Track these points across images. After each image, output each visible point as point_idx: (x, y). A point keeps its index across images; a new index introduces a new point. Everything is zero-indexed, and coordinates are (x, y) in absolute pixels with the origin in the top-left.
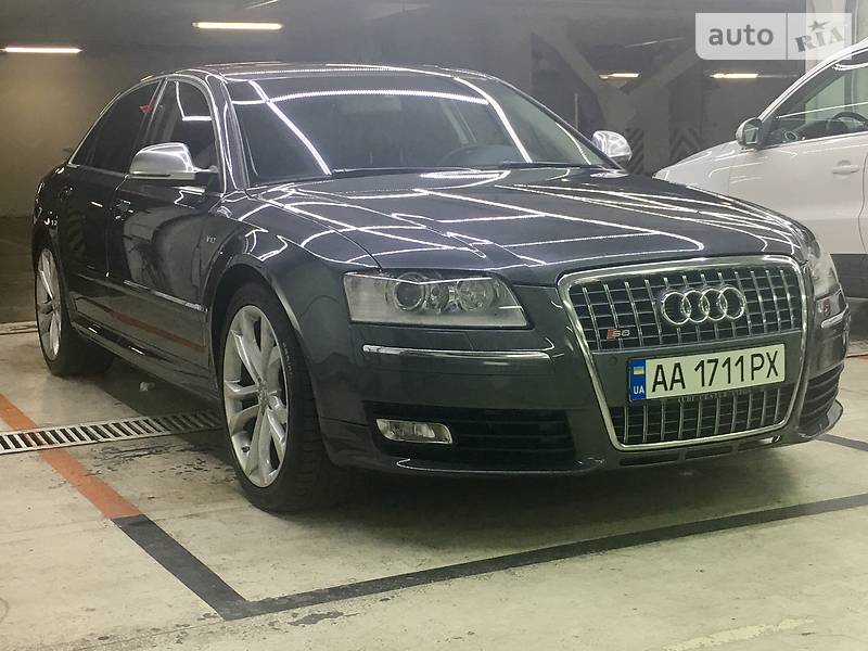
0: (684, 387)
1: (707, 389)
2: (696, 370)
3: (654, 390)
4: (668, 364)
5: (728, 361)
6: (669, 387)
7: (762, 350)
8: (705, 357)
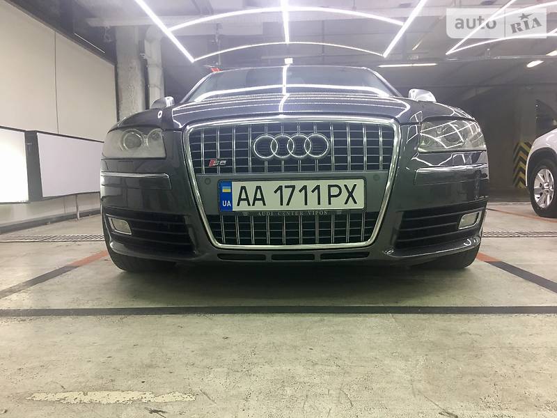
0: (264, 204)
1: (285, 208)
2: (276, 192)
3: (238, 205)
4: (251, 186)
5: (305, 188)
6: (251, 204)
7: (341, 183)
8: (284, 183)
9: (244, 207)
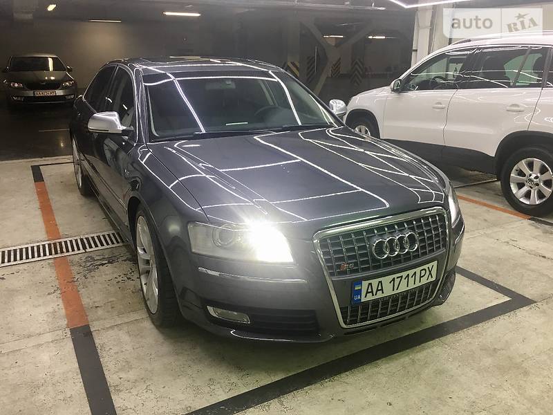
0: (383, 293)
1: (396, 292)
2: (390, 283)
3: (366, 297)
4: (375, 282)
5: (408, 276)
6: (374, 294)
7: (425, 267)
8: (396, 276)
9: (370, 297)
